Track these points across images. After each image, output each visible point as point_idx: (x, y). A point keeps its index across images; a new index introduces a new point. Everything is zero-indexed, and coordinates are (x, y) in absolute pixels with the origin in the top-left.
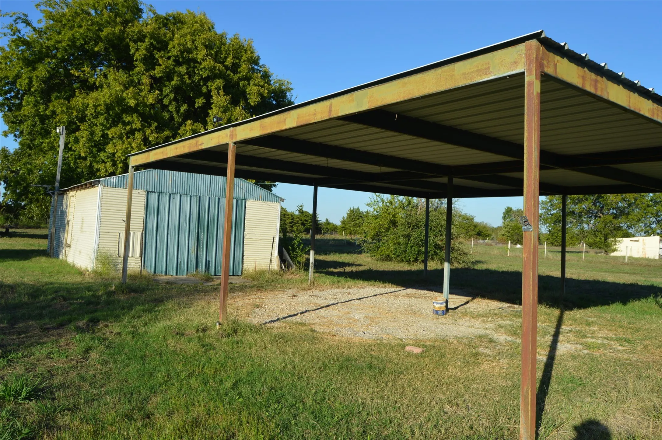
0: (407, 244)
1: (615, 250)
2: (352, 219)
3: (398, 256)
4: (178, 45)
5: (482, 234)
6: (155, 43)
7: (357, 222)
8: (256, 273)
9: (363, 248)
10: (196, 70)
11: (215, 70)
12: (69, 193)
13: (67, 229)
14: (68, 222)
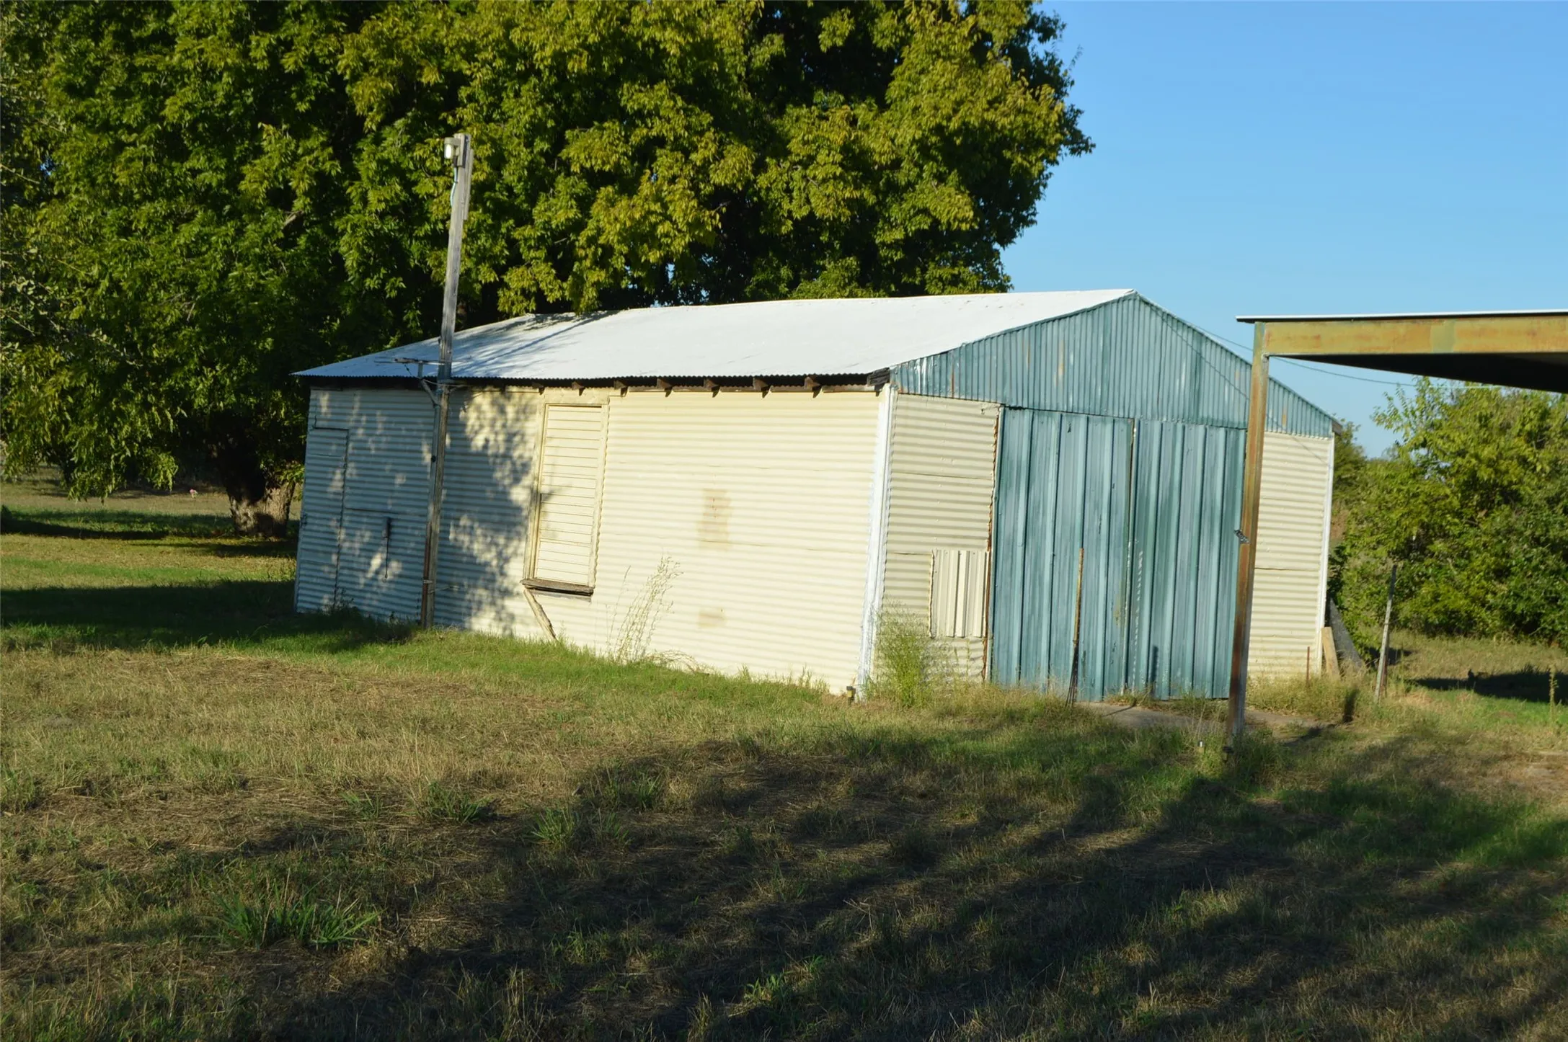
12: (529, 393)
13: (532, 525)
14: (538, 498)
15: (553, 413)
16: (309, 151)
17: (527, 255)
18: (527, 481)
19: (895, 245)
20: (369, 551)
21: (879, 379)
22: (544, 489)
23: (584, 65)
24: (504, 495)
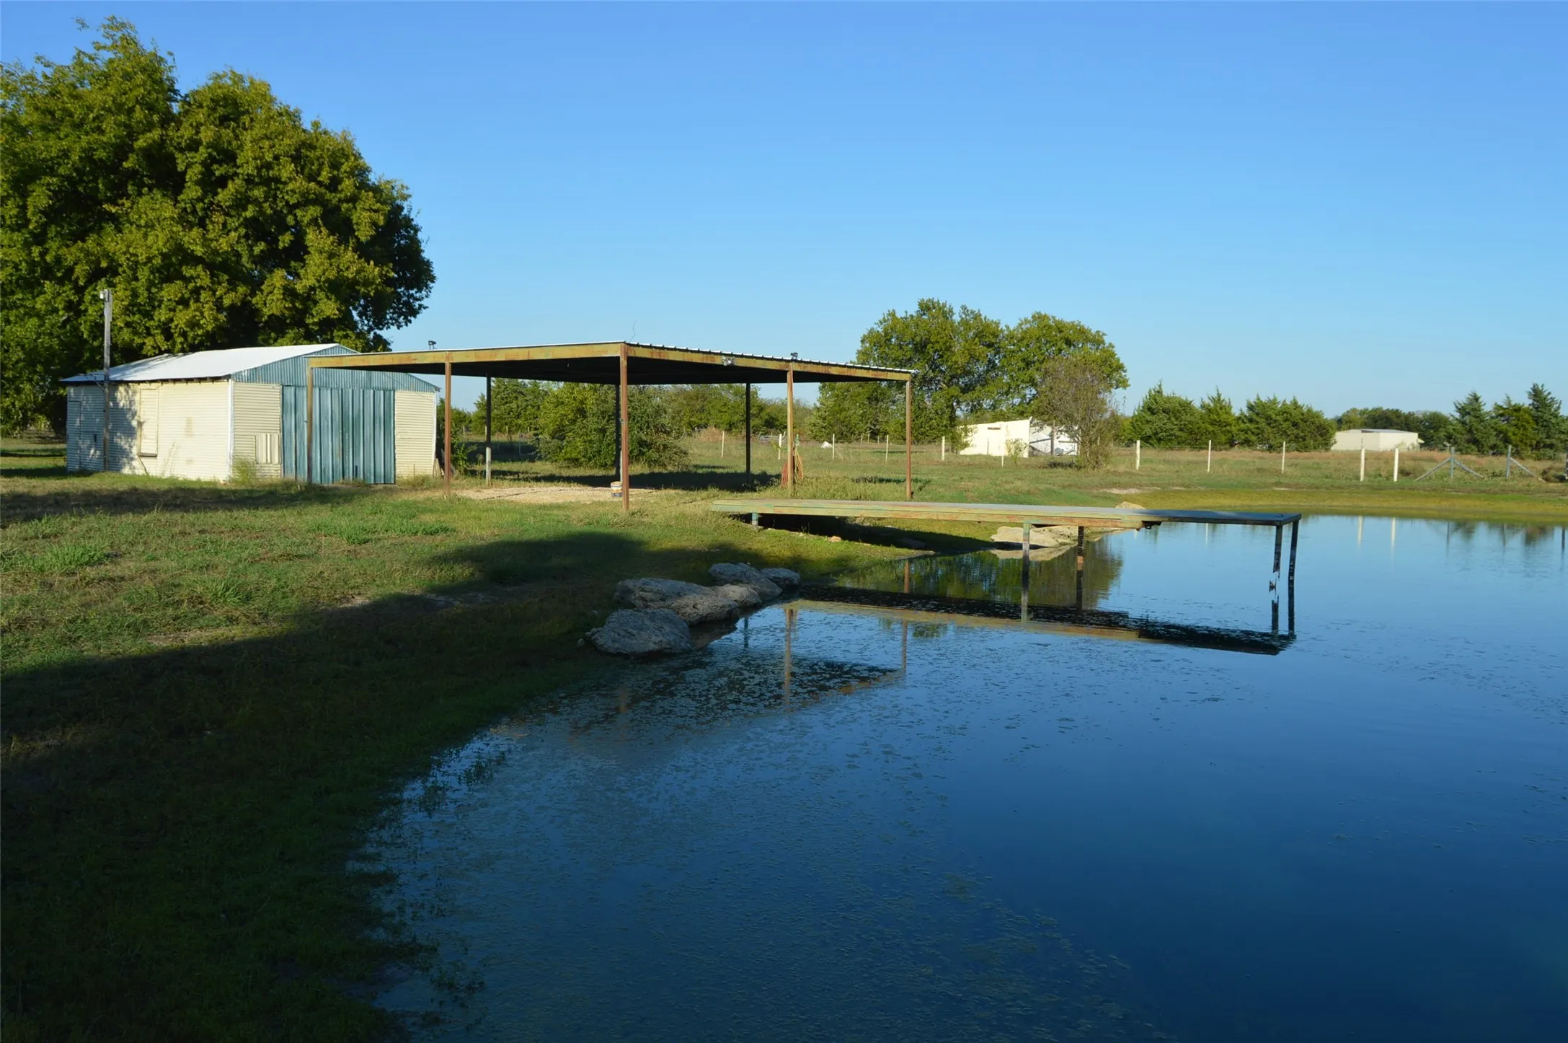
0: (601, 442)
1: (966, 445)
2: (502, 399)
3: (590, 459)
4: (253, 159)
5: (777, 423)
6: (215, 154)
7: (514, 405)
8: (416, 478)
9: (538, 450)
10: (278, 192)
11: (309, 194)
12: (136, 385)
13: (138, 434)
14: (140, 424)
15: (144, 393)
16: (64, 292)
17: (153, 332)
18: (136, 418)
19: (314, 324)
20: (89, 448)
21: (228, 377)
22: (142, 420)
23: (160, 261)
24: (129, 424)
